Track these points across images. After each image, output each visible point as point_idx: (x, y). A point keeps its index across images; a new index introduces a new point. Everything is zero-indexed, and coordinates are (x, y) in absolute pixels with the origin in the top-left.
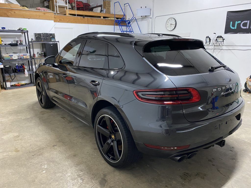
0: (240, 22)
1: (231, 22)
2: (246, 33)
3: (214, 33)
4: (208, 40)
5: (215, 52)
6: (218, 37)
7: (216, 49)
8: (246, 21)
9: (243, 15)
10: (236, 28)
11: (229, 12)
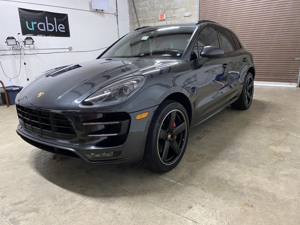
0: (36, 23)
1: (27, 22)
2: (45, 36)
3: (19, 34)
4: (12, 42)
5: (17, 58)
6: (27, 38)
7: (17, 54)
8: (42, 23)
9: (37, 16)
10: (33, 29)
11: (20, 8)
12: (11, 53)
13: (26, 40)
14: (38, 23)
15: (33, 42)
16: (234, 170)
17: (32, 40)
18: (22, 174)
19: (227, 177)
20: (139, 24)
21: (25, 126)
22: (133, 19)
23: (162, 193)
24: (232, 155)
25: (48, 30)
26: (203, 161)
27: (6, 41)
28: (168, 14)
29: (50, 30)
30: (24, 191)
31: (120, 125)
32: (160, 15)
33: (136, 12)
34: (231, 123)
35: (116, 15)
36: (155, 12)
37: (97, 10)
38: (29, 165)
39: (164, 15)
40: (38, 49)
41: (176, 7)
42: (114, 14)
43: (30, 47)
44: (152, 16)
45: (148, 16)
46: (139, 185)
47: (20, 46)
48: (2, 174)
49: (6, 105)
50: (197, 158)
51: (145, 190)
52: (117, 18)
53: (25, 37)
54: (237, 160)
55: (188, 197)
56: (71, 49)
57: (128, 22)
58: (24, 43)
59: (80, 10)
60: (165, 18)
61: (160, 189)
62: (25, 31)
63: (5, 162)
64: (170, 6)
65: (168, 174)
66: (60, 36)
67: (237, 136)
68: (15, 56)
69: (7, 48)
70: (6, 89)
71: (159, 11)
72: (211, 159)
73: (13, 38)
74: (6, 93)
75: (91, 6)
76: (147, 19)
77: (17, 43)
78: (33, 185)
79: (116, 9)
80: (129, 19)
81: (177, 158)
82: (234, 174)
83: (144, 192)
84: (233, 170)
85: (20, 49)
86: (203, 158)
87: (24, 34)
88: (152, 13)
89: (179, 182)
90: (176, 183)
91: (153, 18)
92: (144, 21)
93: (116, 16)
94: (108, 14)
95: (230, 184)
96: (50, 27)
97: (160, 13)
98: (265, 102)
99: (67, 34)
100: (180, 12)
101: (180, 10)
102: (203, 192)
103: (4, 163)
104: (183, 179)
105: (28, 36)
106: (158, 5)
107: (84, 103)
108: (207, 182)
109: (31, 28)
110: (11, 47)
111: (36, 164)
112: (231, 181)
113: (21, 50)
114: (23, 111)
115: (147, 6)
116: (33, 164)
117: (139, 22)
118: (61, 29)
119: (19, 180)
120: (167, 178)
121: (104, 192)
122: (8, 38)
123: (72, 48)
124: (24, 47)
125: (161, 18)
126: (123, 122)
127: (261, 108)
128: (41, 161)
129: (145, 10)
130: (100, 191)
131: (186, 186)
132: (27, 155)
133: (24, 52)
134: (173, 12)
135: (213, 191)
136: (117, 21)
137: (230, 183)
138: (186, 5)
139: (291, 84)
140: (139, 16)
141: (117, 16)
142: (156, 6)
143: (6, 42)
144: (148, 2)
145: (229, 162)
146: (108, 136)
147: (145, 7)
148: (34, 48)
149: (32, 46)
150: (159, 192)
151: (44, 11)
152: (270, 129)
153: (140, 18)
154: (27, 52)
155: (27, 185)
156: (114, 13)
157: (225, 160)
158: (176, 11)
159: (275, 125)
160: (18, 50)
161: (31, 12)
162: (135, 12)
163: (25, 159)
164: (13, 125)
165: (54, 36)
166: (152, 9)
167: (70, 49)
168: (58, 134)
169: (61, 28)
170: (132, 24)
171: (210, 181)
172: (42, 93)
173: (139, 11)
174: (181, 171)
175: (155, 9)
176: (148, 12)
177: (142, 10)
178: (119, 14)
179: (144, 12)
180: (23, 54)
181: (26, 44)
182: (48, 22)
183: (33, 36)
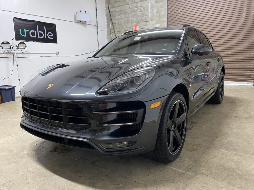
0: (28, 30)
1: (20, 30)
2: (36, 42)
3: (13, 39)
4: (6, 46)
5: (10, 61)
6: (20, 43)
7: (10, 57)
8: (33, 31)
9: (29, 25)
10: (26, 36)
11: (15, 18)
12: (5, 56)
13: (19, 45)
14: (30, 31)
15: (26, 46)
16: (236, 158)
17: (24, 45)
18: (25, 167)
19: (232, 165)
21: (31, 118)
22: (110, 30)
23: (175, 184)
24: (226, 144)
25: (38, 37)
26: (202, 150)
27: (1, 46)
28: (141, 26)
29: (40, 37)
30: (31, 186)
31: (135, 114)
32: (134, 27)
34: (212, 115)
36: (130, 24)
37: (80, 21)
38: (31, 158)
39: (137, 26)
40: (29, 53)
41: (147, 20)
42: (95, 25)
43: (22, 51)
44: (127, 27)
45: (123, 27)
46: (149, 176)
47: (14, 50)
48: (4, 168)
50: (195, 147)
51: (156, 180)
52: (97, 29)
53: (19, 42)
54: (233, 148)
55: (202, 187)
56: (58, 53)
57: (106, 32)
58: (17, 47)
59: (67, 21)
60: (138, 30)
61: (171, 179)
62: (18, 37)
63: (6, 155)
64: (142, 19)
65: (174, 163)
66: (48, 43)
67: (223, 127)
68: (9, 59)
69: (2, 51)
71: (133, 24)
72: (208, 148)
73: (8, 43)
75: (76, 17)
76: (123, 30)
77: (11, 47)
78: (38, 179)
79: (96, 21)
80: (106, 30)
81: (180, 147)
82: (237, 161)
83: (156, 183)
84: (234, 158)
86: (201, 148)
87: (17, 39)
88: (126, 25)
89: (187, 171)
90: (184, 173)
91: (127, 29)
92: (120, 32)
94: (90, 25)
95: (239, 172)
96: (41, 35)
98: (233, 97)
99: (54, 41)
101: (151, 22)
102: (215, 180)
103: (4, 156)
104: (189, 169)
105: (21, 41)
106: (132, 18)
108: (215, 171)
109: (24, 34)
110: (5, 51)
111: (38, 157)
112: (238, 169)
113: (14, 53)
114: (30, 103)
115: (122, 19)
116: (34, 157)
117: (116, 33)
118: (50, 37)
119: (23, 174)
120: (173, 167)
121: (116, 184)
122: (3, 43)
123: (59, 53)
124: (17, 51)
125: (135, 29)
126: (139, 111)
127: (232, 102)
128: (42, 154)
129: (121, 23)
130: (110, 183)
131: (196, 175)
132: (26, 148)
134: (145, 24)
135: (224, 180)
136: (97, 31)
137: (237, 171)
138: (157, 18)
139: (248, 83)
140: (115, 27)
141: (97, 27)
142: (130, 19)
144: (123, 16)
145: (227, 151)
146: (120, 126)
147: (121, 20)
148: (26, 52)
149: (24, 50)
150: (172, 183)
151: (35, 21)
152: (249, 119)
153: (116, 29)
154: (19, 55)
155: (33, 179)
157: (223, 149)
158: (147, 23)
159: (252, 117)
160: (12, 53)
161: (24, 21)
162: (112, 24)
163: (26, 152)
164: (8, 120)
165: (44, 42)
166: (127, 21)
167: (57, 53)
168: (70, 125)
169: (50, 35)
170: (110, 34)
171: (217, 170)
172: (51, 84)
173: (115, 23)
174: (185, 160)
175: (129, 22)
176: (123, 25)
177: (118, 22)
178: (98, 25)
179: (120, 24)
180: (16, 57)
181: (19, 48)
182: (39, 30)
183: (25, 41)
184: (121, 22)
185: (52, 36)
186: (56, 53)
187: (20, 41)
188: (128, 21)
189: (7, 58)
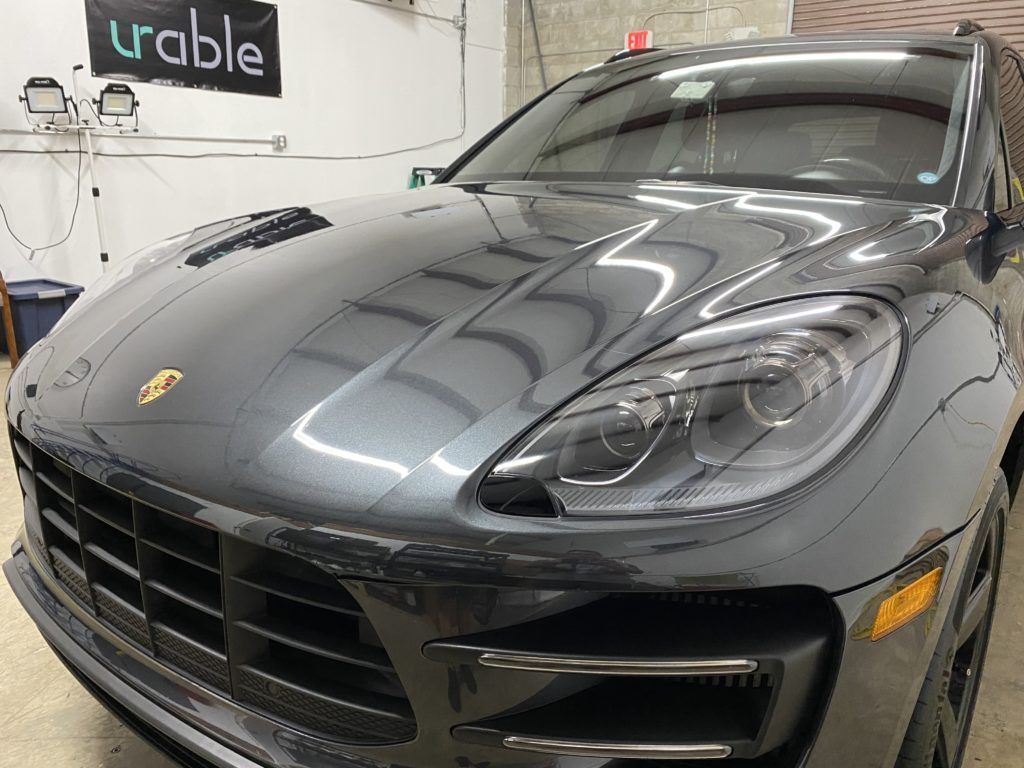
0: (149, 30)
1: (113, 24)
2: (185, 86)
3: (77, 68)
4: (45, 99)
5: (64, 168)
6: (110, 89)
7: (67, 151)
8: (174, 34)
9: (155, 3)
10: (138, 56)
12: (40, 144)
13: (106, 96)
14: (157, 31)
15: (135, 104)
17: (129, 98)
20: (541, 65)
21: (53, 562)
22: (520, 47)
25: (197, 64)
27: (23, 96)
28: (665, 34)
29: (205, 65)
32: (630, 36)
33: (533, 19)
35: (460, 24)
36: (612, 23)
39: (646, 34)
40: (153, 135)
41: (696, 5)
42: (453, 22)
43: (119, 125)
44: (598, 37)
45: (580, 36)
47: (80, 120)
49: (6, 360)
52: (463, 38)
53: (103, 82)
56: (282, 144)
57: (501, 56)
58: (95, 107)
62: (103, 60)
68: (58, 162)
69: (27, 122)
70: (11, 291)
71: (628, 20)
73: (53, 84)
74: (8, 310)
76: (577, 48)
77: (69, 104)
80: (503, 47)
85: (79, 134)
87: (99, 69)
88: (596, 25)
91: (600, 44)
92: (563, 57)
93: (459, 28)
94: (430, 19)
96: (207, 53)
97: (629, 26)
99: (268, 84)
100: (714, 25)
101: (709, 16)
105: (115, 79)
107: (488, 491)
109: (131, 48)
110: (42, 120)
113: (84, 134)
114: (40, 475)
117: (544, 60)
118: (250, 65)
122: (33, 83)
123: (285, 142)
124: (94, 122)
125: (633, 45)
129: (571, 14)
133: (93, 146)
134: (682, 24)
136: (463, 48)
140: (543, 34)
141: (463, 28)
143: (21, 99)
147: (572, 3)
148: (136, 130)
149: (128, 122)
153: (548, 42)
154: (108, 146)
156: (451, 18)
158: (695, 21)
160: (73, 133)
162: (529, 16)
165: (219, 89)
166: (598, 9)
167: (279, 144)
169: (249, 58)
170: (516, 64)
172: (168, 373)
173: (546, 15)
175: (611, 11)
176: (581, 23)
177: (559, 13)
178: (469, 23)
179: (566, 18)
180: (91, 151)
181: (104, 111)
182: (201, 32)
183: (134, 81)
184: (575, 12)
185: (259, 60)
186: (272, 142)
187: (110, 78)
188: (605, 7)
189: (53, 158)
